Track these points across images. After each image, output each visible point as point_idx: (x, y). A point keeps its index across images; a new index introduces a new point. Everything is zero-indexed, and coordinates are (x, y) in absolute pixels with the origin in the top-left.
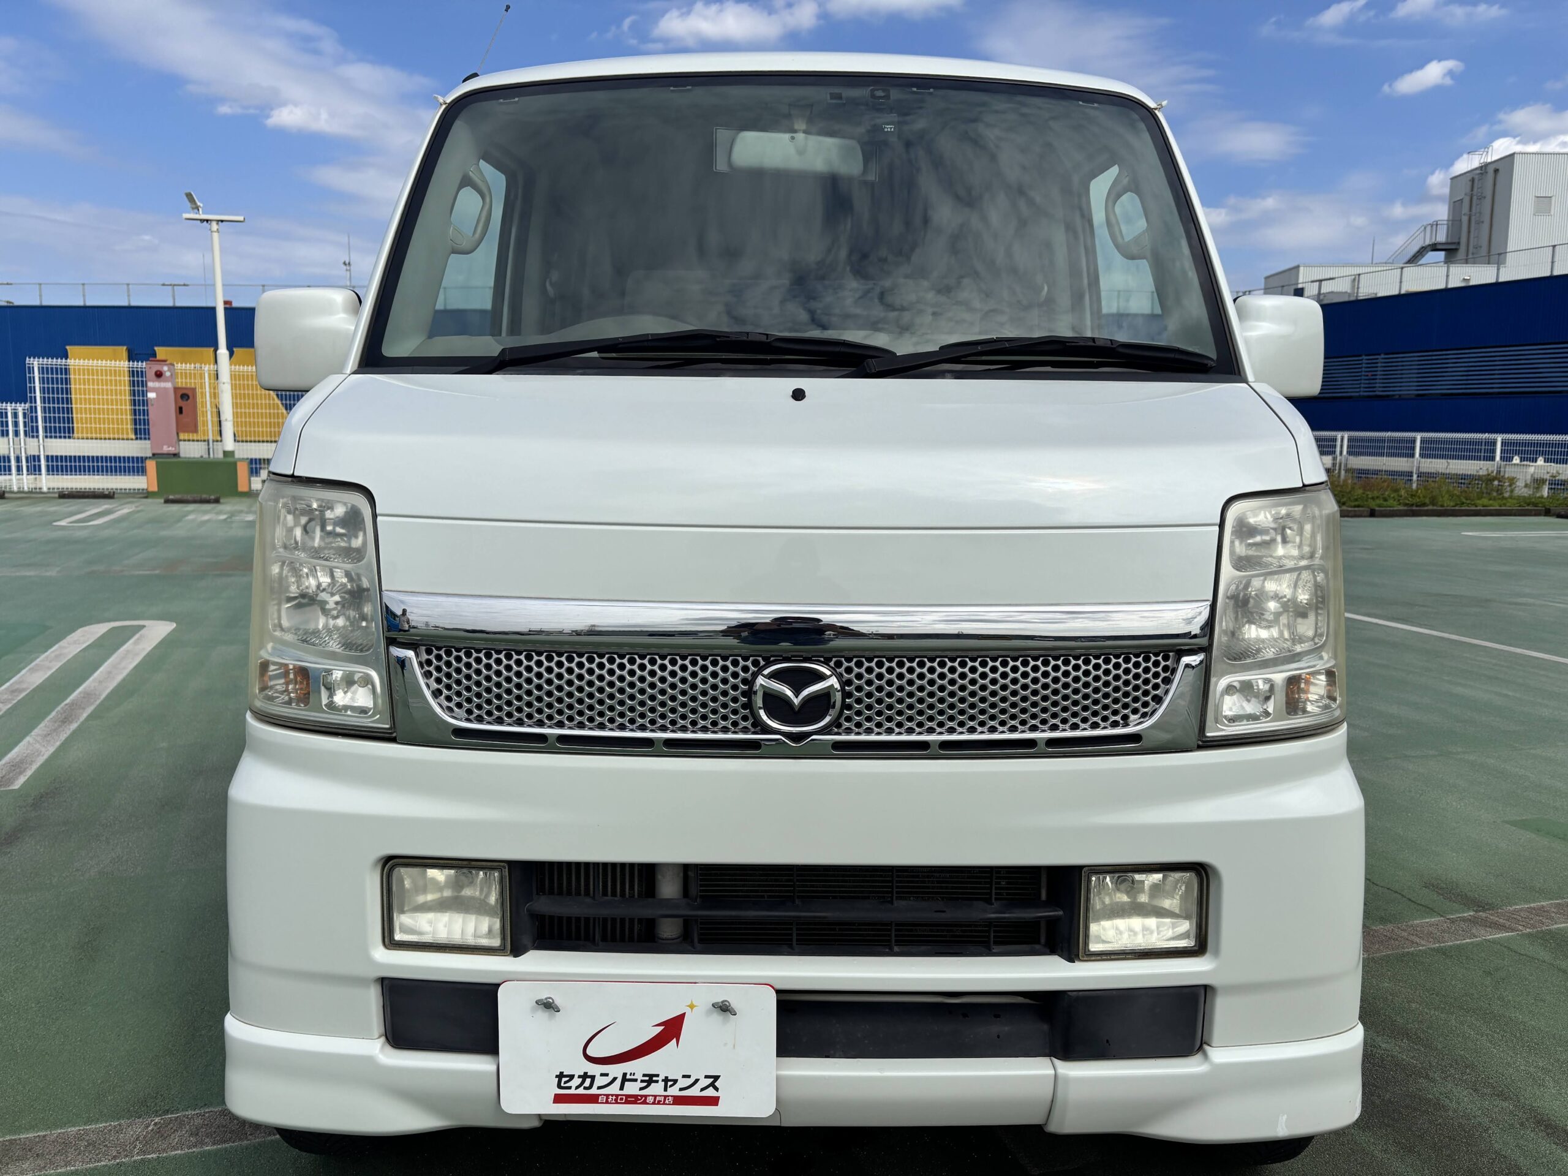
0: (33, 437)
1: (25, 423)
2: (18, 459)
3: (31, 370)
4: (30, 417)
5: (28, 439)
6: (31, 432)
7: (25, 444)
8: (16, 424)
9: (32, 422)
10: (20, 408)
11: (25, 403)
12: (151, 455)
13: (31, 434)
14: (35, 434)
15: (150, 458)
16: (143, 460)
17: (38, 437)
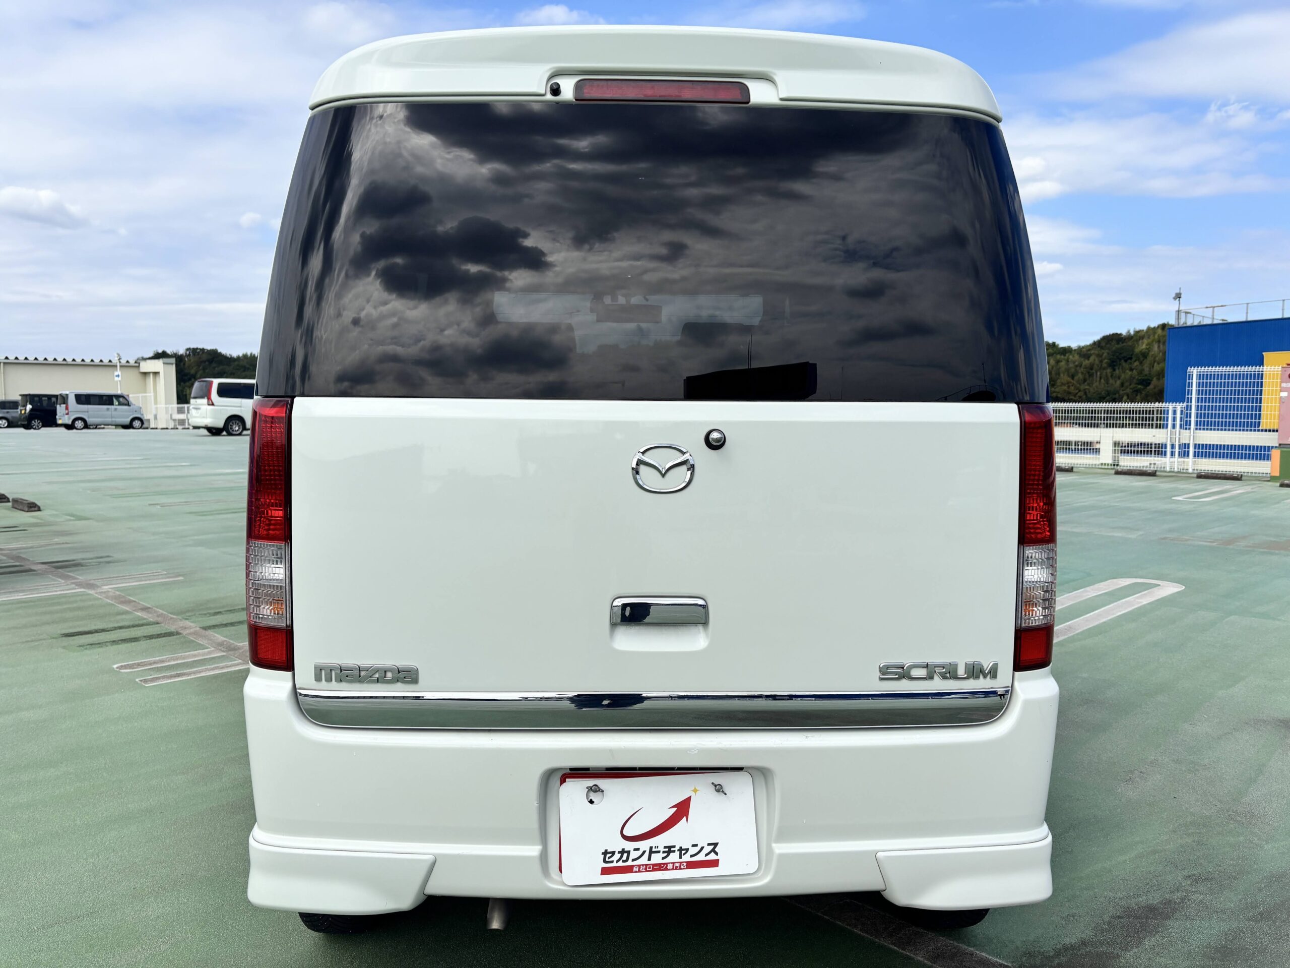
0: (1186, 429)
1: (1181, 418)
2: (1173, 446)
3: (1191, 377)
4: (1186, 414)
5: (1182, 430)
6: (1186, 425)
7: (1179, 435)
8: (1174, 419)
9: (1187, 417)
10: (1179, 406)
11: (1183, 403)
12: (1277, 445)
13: (1185, 427)
14: (1188, 427)
15: (1276, 447)
16: (1269, 448)
17: (1190, 429)
